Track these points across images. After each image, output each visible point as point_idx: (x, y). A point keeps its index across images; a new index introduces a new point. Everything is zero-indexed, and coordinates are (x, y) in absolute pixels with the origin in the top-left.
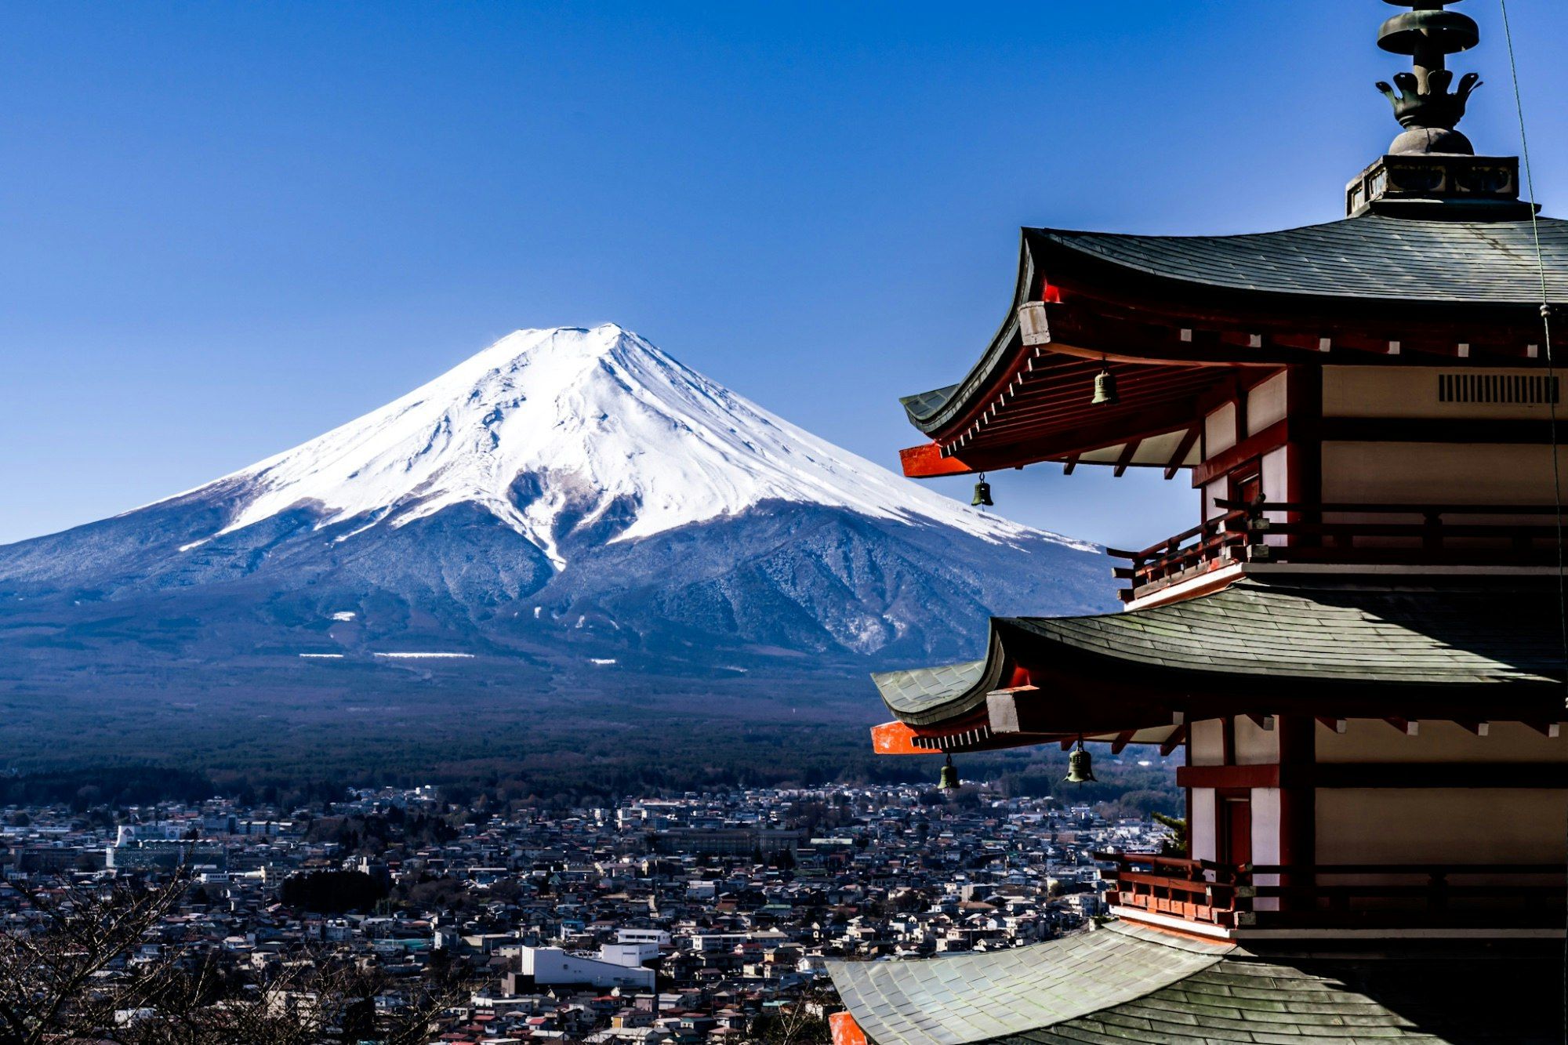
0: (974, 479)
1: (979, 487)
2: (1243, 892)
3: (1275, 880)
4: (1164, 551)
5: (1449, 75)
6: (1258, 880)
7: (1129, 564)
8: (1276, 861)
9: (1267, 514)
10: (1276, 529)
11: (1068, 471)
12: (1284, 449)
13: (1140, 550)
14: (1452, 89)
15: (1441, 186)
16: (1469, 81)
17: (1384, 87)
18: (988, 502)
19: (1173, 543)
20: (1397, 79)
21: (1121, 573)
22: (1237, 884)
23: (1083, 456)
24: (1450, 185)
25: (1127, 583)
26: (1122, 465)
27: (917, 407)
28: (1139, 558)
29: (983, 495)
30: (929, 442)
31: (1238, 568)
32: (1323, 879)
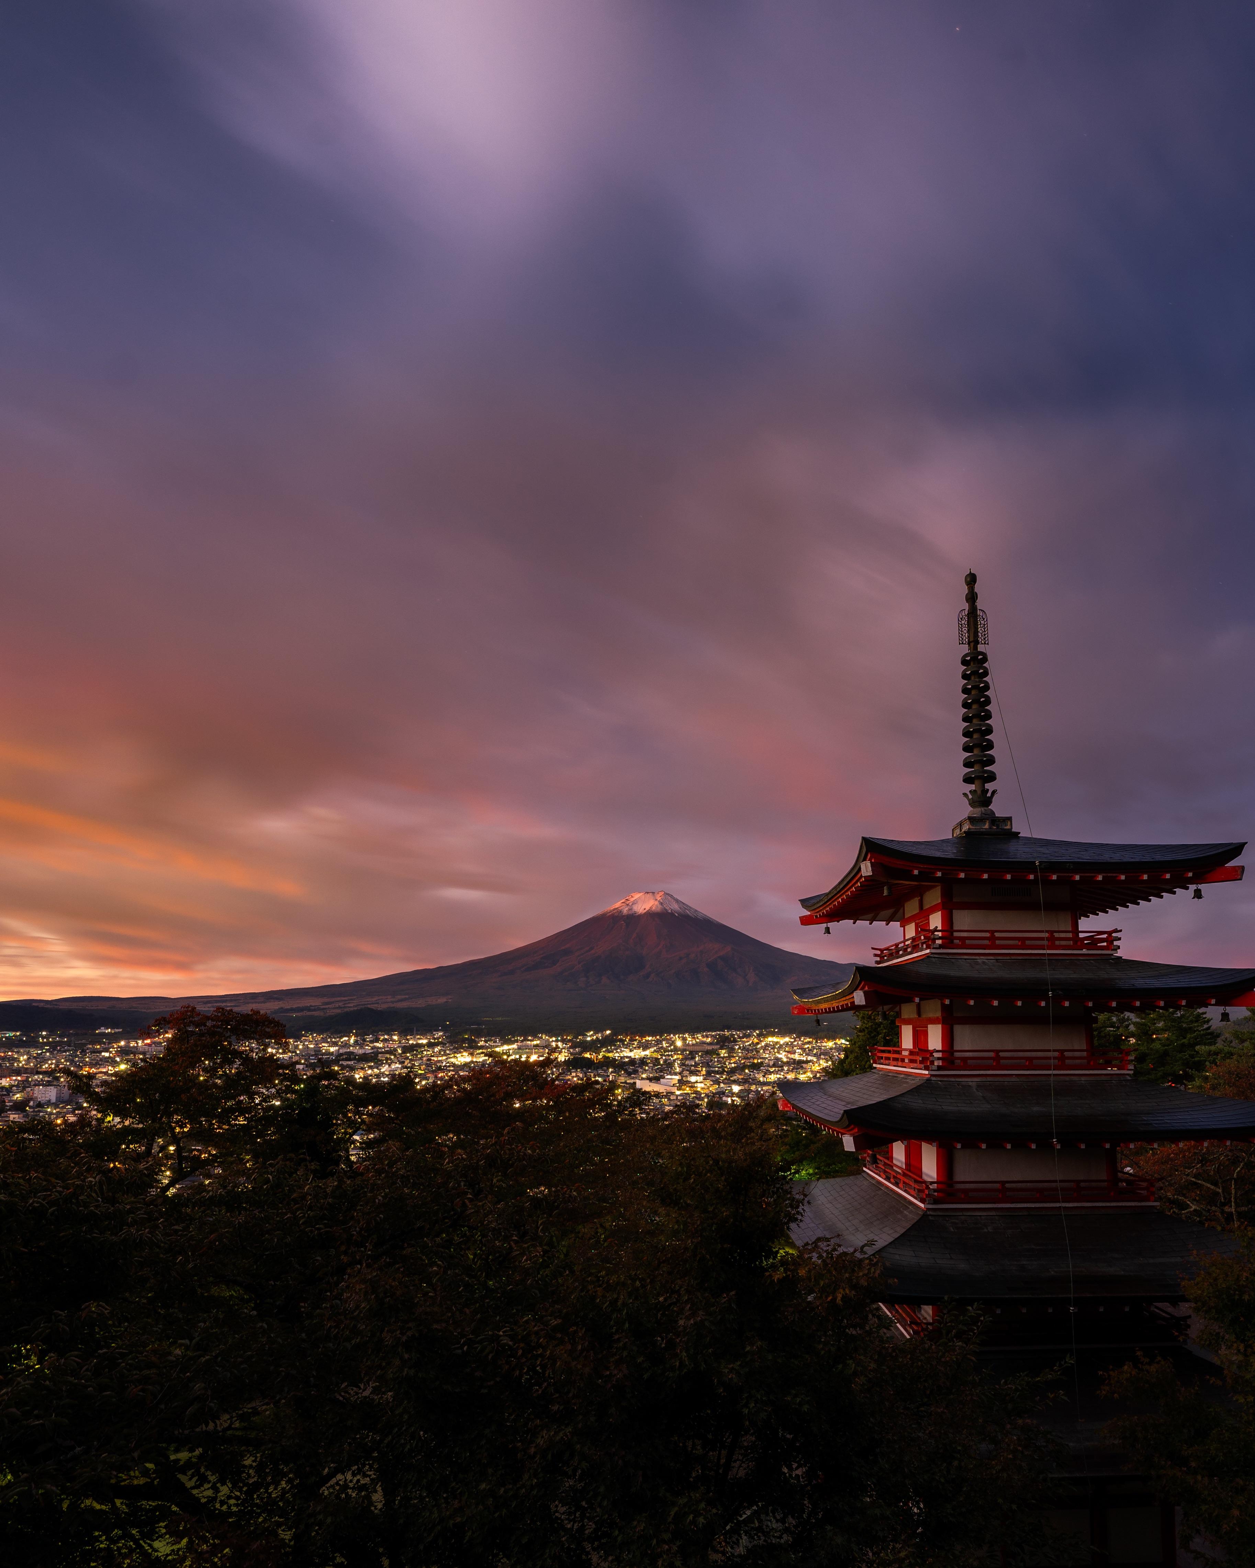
0: (825, 925)
1: (826, 928)
2: (929, 1060)
3: (940, 1055)
4: (893, 948)
5: (988, 790)
6: (936, 1055)
7: (878, 952)
8: (940, 1048)
9: (936, 933)
10: (940, 938)
11: (854, 923)
12: (940, 912)
13: (882, 947)
14: (989, 795)
15: (987, 826)
16: (994, 792)
17: (965, 795)
18: (829, 933)
19: (897, 945)
20: (970, 791)
21: (876, 955)
22: (926, 1057)
23: (860, 918)
24: (989, 826)
25: (878, 959)
27: (804, 903)
28: (882, 950)
29: (828, 931)
30: (809, 913)
31: (928, 951)
32: (957, 1055)
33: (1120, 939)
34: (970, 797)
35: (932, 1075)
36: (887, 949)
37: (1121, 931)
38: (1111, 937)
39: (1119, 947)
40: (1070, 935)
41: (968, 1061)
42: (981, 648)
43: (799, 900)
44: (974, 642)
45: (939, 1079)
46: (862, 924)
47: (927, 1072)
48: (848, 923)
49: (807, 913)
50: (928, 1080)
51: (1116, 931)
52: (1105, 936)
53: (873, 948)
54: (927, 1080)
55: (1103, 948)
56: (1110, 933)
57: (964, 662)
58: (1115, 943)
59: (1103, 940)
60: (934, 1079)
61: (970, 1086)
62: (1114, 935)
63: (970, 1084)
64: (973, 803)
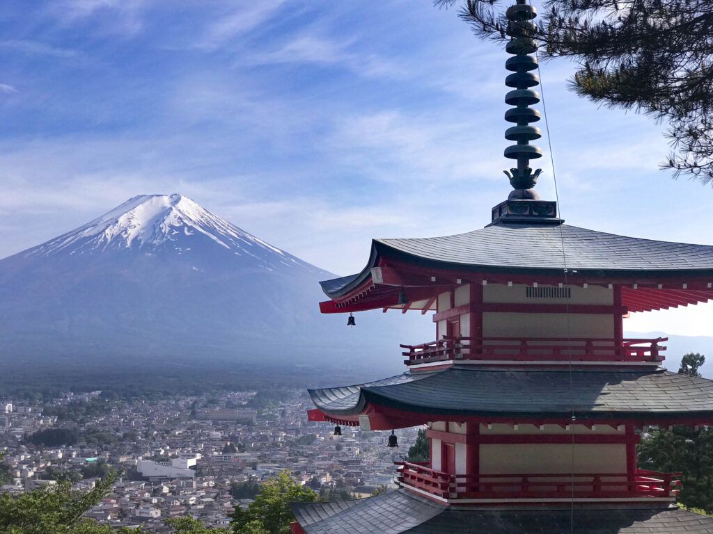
0: (348, 315)
1: (350, 318)
2: (452, 485)
3: (464, 480)
5: (531, 169)
6: (459, 480)
7: (408, 351)
8: (465, 473)
9: (462, 342)
12: (470, 314)
14: (532, 174)
15: (527, 213)
16: (538, 172)
17: (506, 172)
18: (354, 324)
20: (511, 170)
21: (405, 354)
22: (450, 482)
24: (531, 212)
25: (408, 358)
28: (412, 349)
29: (352, 321)
30: (331, 300)
31: (451, 362)
32: (482, 480)
33: (665, 348)
34: (512, 176)
35: (452, 504)
37: (666, 339)
38: (656, 346)
39: (663, 358)
40: (612, 344)
41: (493, 487)
45: (459, 508)
47: (446, 500)
49: (328, 299)
50: (448, 509)
51: (662, 338)
52: (650, 344)
53: (402, 346)
54: (446, 510)
55: (647, 359)
56: (654, 342)
59: (646, 349)
60: (453, 508)
61: (493, 517)
62: (659, 344)
63: (494, 514)
64: (513, 183)
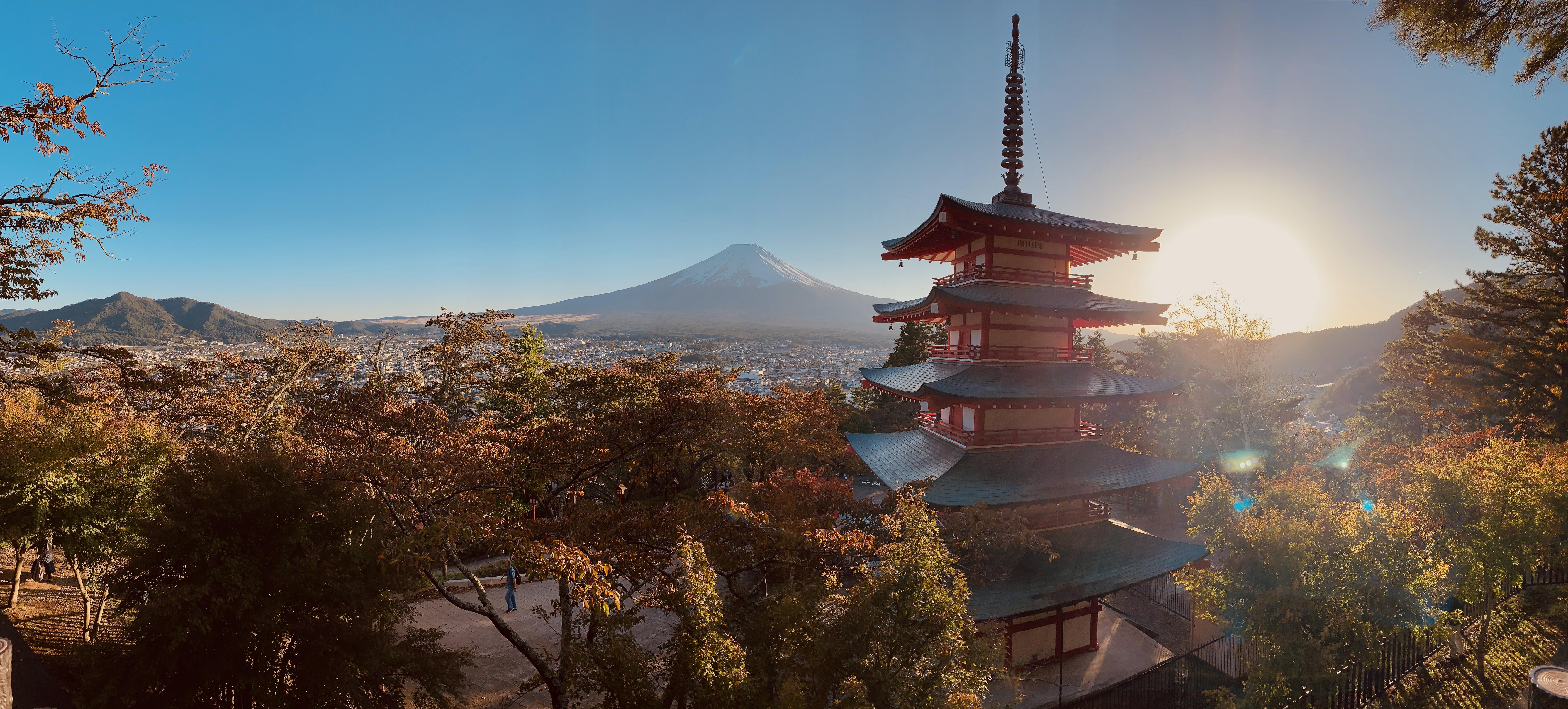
0: (899, 261)
4: (947, 278)
5: (1018, 173)
6: (977, 349)
7: (937, 281)
8: (979, 345)
9: (982, 268)
10: (984, 271)
12: (984, 254)
14: (1018, 176)
15: (1014, 198)
16: (1021, 175)
17: (1003, 175)
18: (903, 265)
19: (949, 277)
20: (1005, 174)
21: (934, 283)
23: (924, 257)
24: (1018, 199)
25: (937, 285)
26: (931, 260)
27: (885, 244)
28: (939, 280)
29: (901, 264)
30: (888, 251)
31: (966, 282)
33: (1093, 281)
34: (1006, 177)
36: (942, 279)
37: (1094, 276)
38: (1087, 279)
39: (1092, 286)
40: (1064, 276)
42: (1019, 71)
43: (883, 243)
44: (1014, 66)
46: (925, 262)
48: (914, 260)
49: (886, 251)
50: (973, 366)
51: (1091, 276)
52: (1084, 278)
55: (1082, 286)
56: (1087, 277)
57: (1007, 80)
58: (1090, 283)
59: (1083, 281)
62: (1090, 278)
64: (1007, 181)
